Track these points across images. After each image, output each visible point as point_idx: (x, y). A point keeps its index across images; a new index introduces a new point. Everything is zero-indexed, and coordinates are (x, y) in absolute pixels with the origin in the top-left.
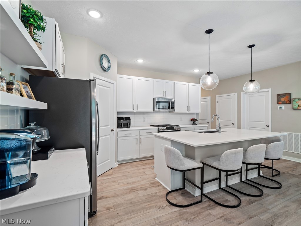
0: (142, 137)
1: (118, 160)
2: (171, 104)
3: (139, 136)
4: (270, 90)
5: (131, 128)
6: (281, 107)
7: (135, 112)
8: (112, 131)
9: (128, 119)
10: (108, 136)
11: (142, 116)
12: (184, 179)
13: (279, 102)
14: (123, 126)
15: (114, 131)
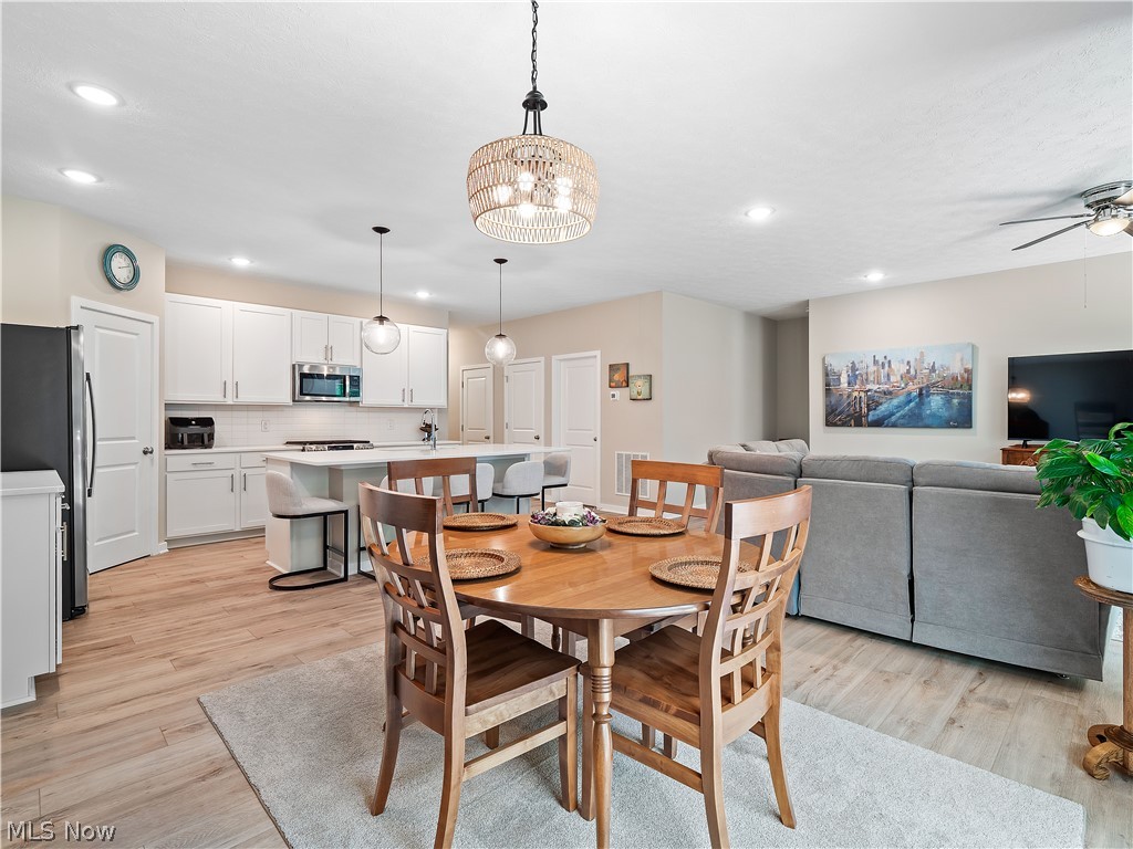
0: (248, 472)
1: (170, 535)
2: (348, 383)
3: (238, 469)
4: (598, 353)
5: (214, 450)
6: (613, 396)
7: (230, 402)
8: (145, 453)
9: (209, 422)
10: (133, 467)
11: (257, 417)
12: (326, 547)
13: (613, 384)
14: (186, 443)
15: (151, 452)
